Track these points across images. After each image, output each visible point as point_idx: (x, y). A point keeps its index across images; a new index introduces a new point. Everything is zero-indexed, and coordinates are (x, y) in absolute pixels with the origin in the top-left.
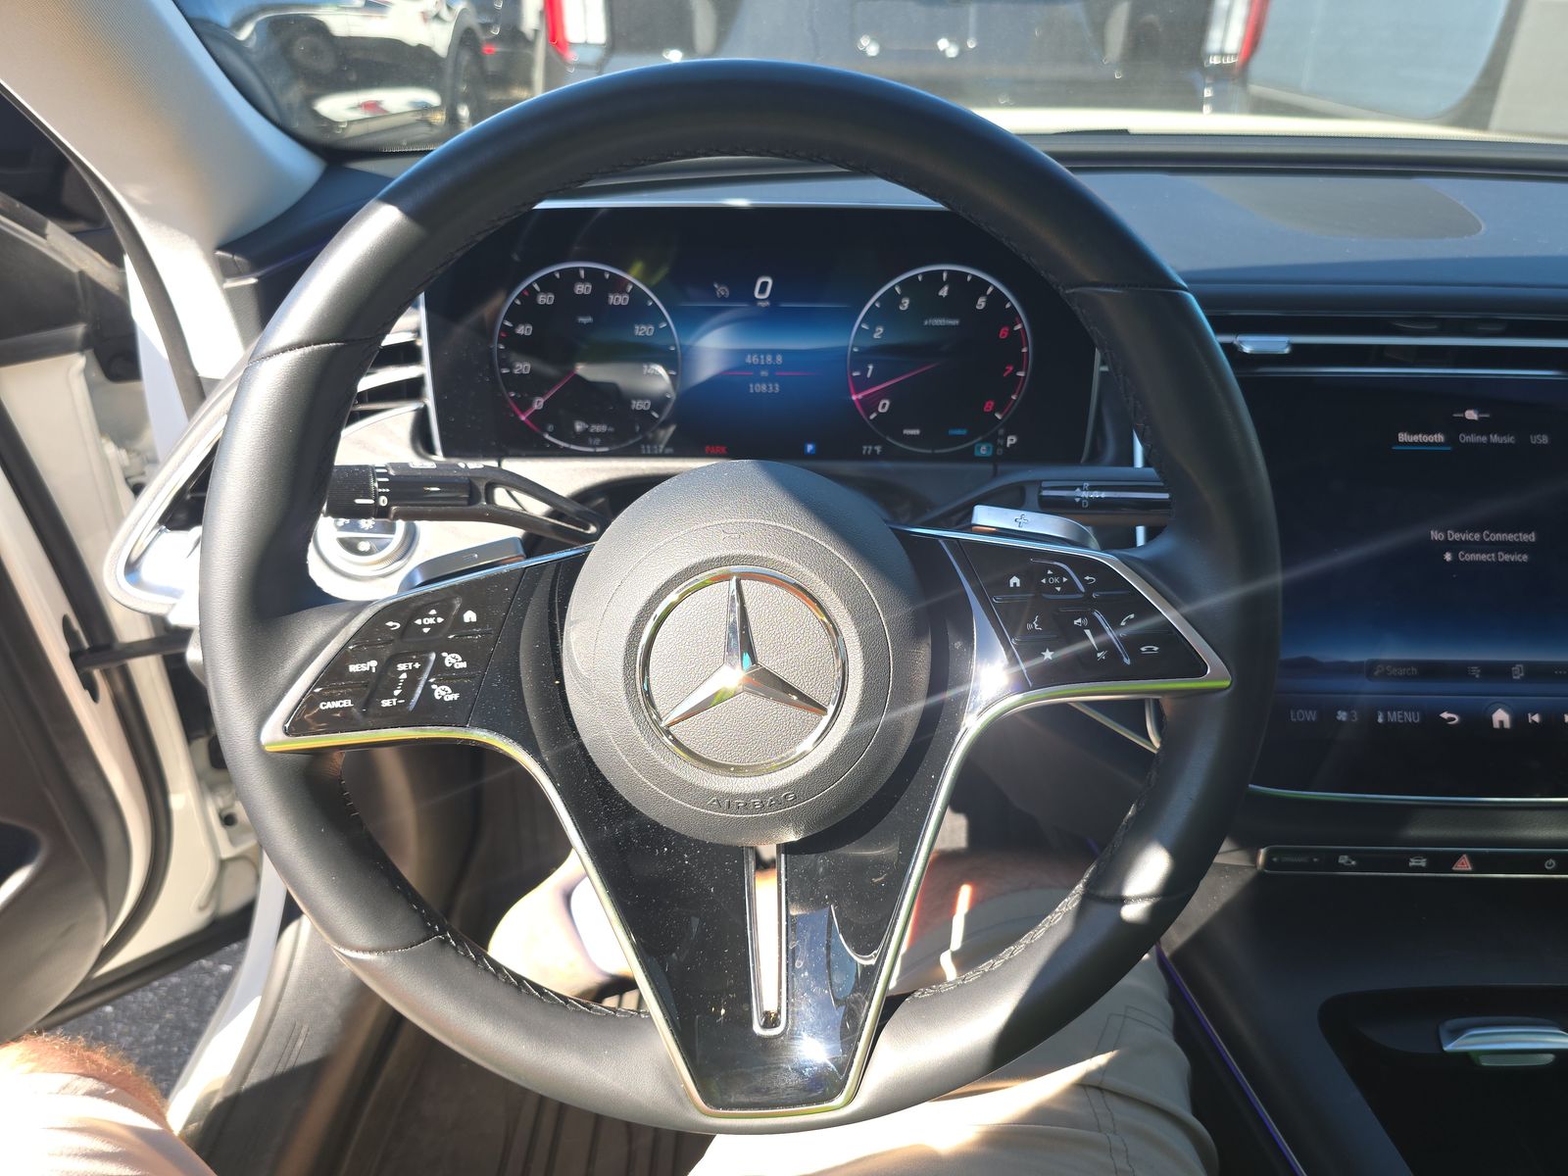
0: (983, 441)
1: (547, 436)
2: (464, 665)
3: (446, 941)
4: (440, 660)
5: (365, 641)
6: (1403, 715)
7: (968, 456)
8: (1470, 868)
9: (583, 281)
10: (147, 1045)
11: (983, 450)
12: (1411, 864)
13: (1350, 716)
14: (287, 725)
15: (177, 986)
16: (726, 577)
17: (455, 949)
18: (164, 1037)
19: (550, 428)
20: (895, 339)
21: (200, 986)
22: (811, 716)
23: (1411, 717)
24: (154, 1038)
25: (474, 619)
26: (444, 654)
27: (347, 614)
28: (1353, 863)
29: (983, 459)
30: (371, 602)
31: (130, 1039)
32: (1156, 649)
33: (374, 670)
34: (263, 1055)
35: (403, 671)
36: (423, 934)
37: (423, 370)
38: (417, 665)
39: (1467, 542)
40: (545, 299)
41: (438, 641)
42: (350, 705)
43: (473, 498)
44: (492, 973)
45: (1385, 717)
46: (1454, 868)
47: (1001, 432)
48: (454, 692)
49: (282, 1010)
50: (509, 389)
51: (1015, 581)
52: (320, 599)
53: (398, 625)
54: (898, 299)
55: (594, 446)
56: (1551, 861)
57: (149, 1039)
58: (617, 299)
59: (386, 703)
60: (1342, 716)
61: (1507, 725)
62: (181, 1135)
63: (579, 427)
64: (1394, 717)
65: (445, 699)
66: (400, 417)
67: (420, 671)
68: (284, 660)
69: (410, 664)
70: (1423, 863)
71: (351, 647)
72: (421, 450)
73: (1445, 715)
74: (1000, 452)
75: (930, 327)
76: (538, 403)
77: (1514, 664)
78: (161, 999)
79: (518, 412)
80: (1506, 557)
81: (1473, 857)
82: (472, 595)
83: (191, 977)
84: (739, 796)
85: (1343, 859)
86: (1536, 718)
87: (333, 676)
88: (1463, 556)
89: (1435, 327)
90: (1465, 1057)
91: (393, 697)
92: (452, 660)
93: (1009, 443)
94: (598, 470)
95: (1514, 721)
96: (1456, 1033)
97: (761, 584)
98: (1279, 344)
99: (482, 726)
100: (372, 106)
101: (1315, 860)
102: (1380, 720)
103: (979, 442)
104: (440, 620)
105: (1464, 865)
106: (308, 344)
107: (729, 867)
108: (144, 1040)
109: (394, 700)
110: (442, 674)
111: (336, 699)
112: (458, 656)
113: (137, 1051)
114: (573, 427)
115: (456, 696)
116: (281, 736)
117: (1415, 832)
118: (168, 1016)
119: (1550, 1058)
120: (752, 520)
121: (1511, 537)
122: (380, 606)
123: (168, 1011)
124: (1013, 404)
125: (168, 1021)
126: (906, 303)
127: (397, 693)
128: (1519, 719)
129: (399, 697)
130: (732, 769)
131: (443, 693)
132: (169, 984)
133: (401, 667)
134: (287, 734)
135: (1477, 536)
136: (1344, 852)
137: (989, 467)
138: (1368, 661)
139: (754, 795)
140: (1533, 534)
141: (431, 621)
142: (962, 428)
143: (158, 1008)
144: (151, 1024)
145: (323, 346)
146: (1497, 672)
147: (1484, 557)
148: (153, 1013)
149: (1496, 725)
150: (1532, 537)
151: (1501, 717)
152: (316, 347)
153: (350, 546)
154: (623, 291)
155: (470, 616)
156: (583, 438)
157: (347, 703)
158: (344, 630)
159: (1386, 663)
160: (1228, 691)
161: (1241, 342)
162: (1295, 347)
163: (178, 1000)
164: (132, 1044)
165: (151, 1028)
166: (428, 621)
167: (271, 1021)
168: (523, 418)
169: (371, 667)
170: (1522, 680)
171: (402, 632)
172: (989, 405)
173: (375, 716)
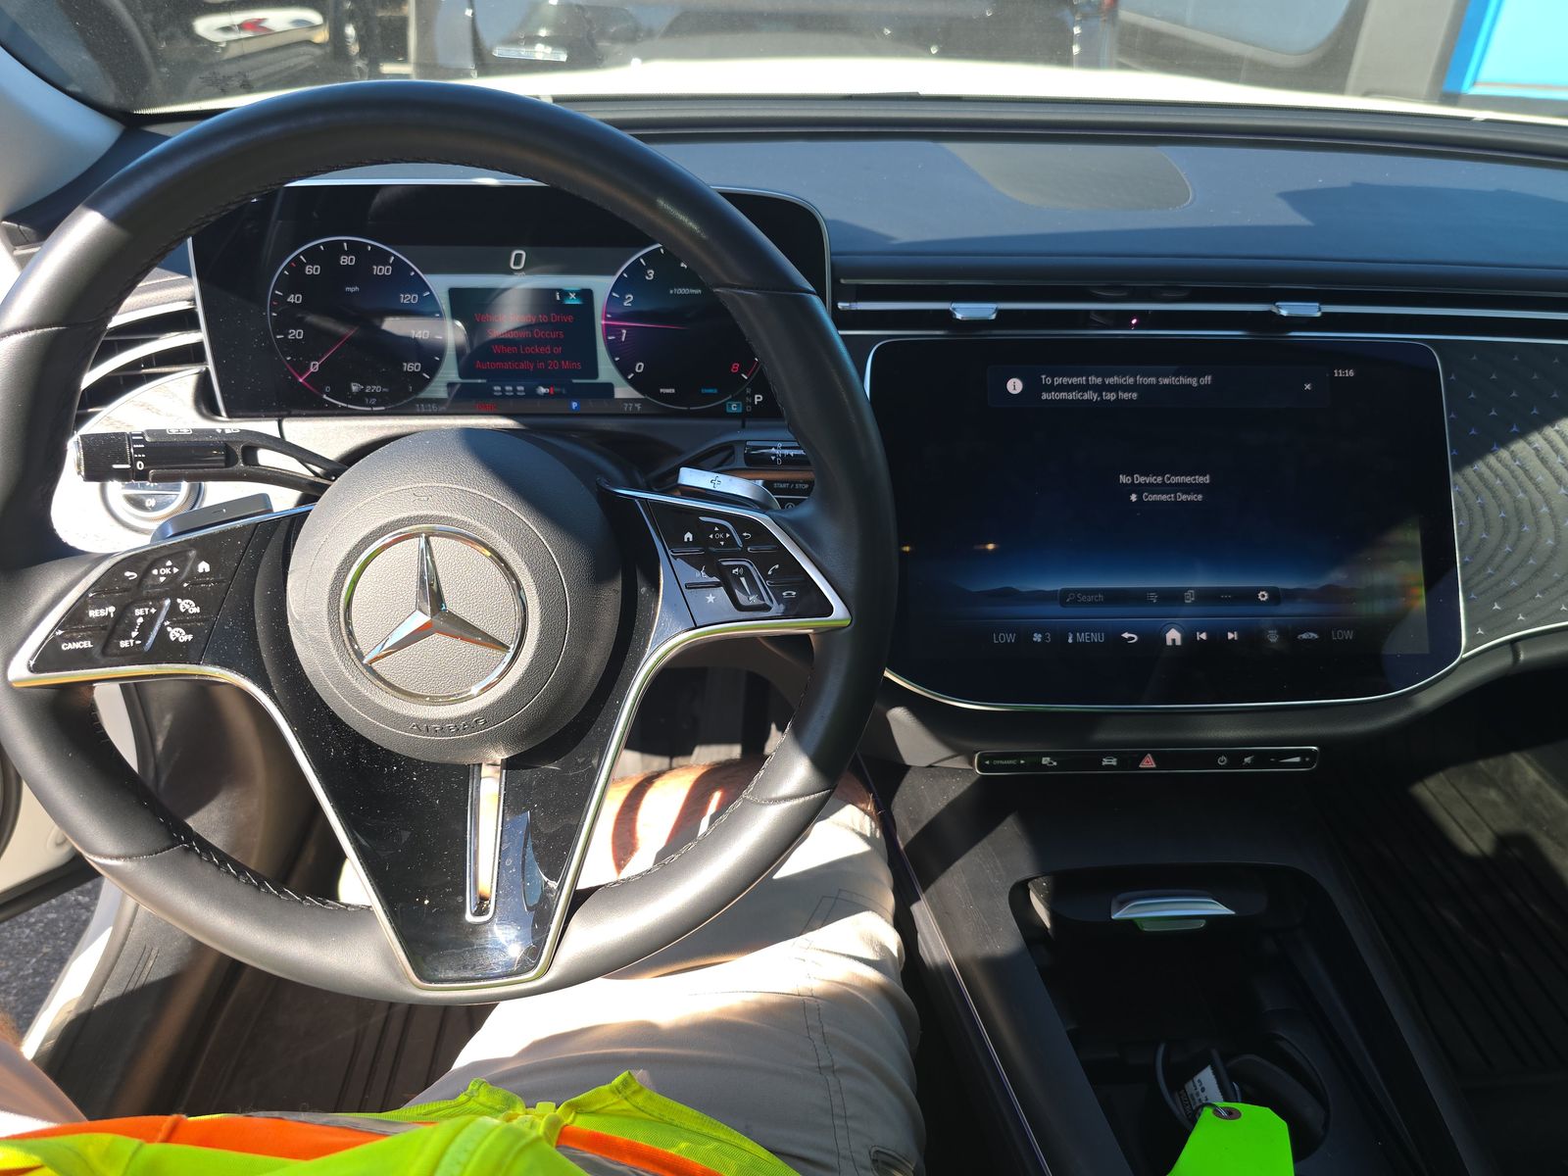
0: (734, 399)
1: (325, 396)
2: (197, 610)
3: (192, 849)
4: (174, 606)
5: (102, 590)
6: (1090, 635)
7: (721, 413)
8: (1154, 766)
9: (347, 254)
10: (24, 978)
11: (734, 408)
12: (1104, 764)
13: (1044, 638)
14: (32, 663)
15: (54, 922)
16: (418, 535)
17: (200, 855)
18: (42, 970)
19: (328, 389)
20: (645, 306)
21: (76, 921)
22: (496, 653)
23: (1096, 638)
24: (31, 971)
25: (208, 570)
26: (179, 600)
27: (88, 566)
28: (1055, 764)
29: (734, 416)
30: (112, 554)
31: (7, 973)
32: (794, 593)
33: (112, 615)
34: (114, 976)
35: (140, 616)
36: (168, 843)
37: (199, 336)
38: (153, 611)
39: (1151, 485)
40: (311, 270)
41: (174, 589)
42: (90, 646)
43: (230, 458)
44: (255, 886)
45: (1074, 638)
46: (1141, 766)
47: (748, 391)
48: (187, 633)
49: (134, 933)
50: (285, 354)
51: (689, 536)
52: (63, 552)
53: (136, 575)
54: (643, 270)
55: (371, 406)
56: (1223, 758)
57: (26, 973)
58: (382, 270)
59: (124, 644)
60: (1037, 637)
61: (1178, 642)
62: (35, 1059)
63: (355, 388)
64: (1082, 638)
65: (180, 640)
66: (183, 381)
67: (157, 614)
68: (27, 606)
69: (147, 610)
70: (1114, 762)
71: (91, 595)
72: (204, 411)
73: (1126, 635)
74: (749, 409)
75: (675, 295)
76: (314, 367)
77: (1187, 589)
78: (38, 934)
79: (297, 376)
80: (1184, 497)
81: (1156, 757)
82: (207, 548)
83: (67, 913)
84: (435, 721)
85: (1045, 761)
86: (1204, 636)
87: (74, 620)
88: (1147, 497)
89: (1124, 294)
90: (1130, 923)
91: (129, 637)
92: (187, 606)
93: (756, 400)
94: (371, 428)
95: (1183, 639)
96: (1122, 904)
97: (448, 540)
98: (986, 310)
99: (214, 664)
100: (254, 25)
101: (1022, 762)
102: (1070, 641)
103: (730, 400)
104: (176, 570)
105: (1148, 763)
106: (31, 329)
107: (455, 782)
108: (21, 973)
109: (132, 641)
110: (176, 617)
111: (76, 640)
112: (191, 602)
113: (14, 984)
114: (350, 389)
115: (190, 637)
116: (27, 674)
117: (1102, 735)
118: (45, 950)
119: (1202, 924)
120: (441, 485)
121: (1188, 479)
122: (119, 558)
123: (45, 945)
124: (757, 367)
125: (45, 954)
126: (651, 273)
127: (134, 634)
128: (1188, 637)
129: (136, 638)
130: (428, 699)
131: (178, 634)
132: (45, 920)
133: (139, 612)
134: (32, 671)
135: (1160, 479)
136: (1046, 755)
137: (739, 423)
138: (1062, 590)
139: (451, 720)
140: (1208, 477)
141: (167, 571)
142: (713, 388)
143: (35, 943)
144: (27, 959)
145: (46, 330)
146: (1173, 597)
147: (1164, 497)
148: (30, 947)
149: (1169, 642)
150: (1207, 479)
151: (1173, 636)
152: (39, 331)
153: (137, 503)
154: (386, 263)
155: (204, 567)
156: (360, 398)
157: (87, 644)
158: (84, 580)
159: (1076, 591)
160: (849, 628)
161: (954, 309)
162: (1000, 312)
163: (55, 935)
164: (10, 977)
165: (28, 962)
166: (162, 573)
167: (123, 945)
168: (301, 380)
169: (109, 613)
170: (1193, 603)
171: (140, 581)
172: (735, 367)
173: (116, 655)
